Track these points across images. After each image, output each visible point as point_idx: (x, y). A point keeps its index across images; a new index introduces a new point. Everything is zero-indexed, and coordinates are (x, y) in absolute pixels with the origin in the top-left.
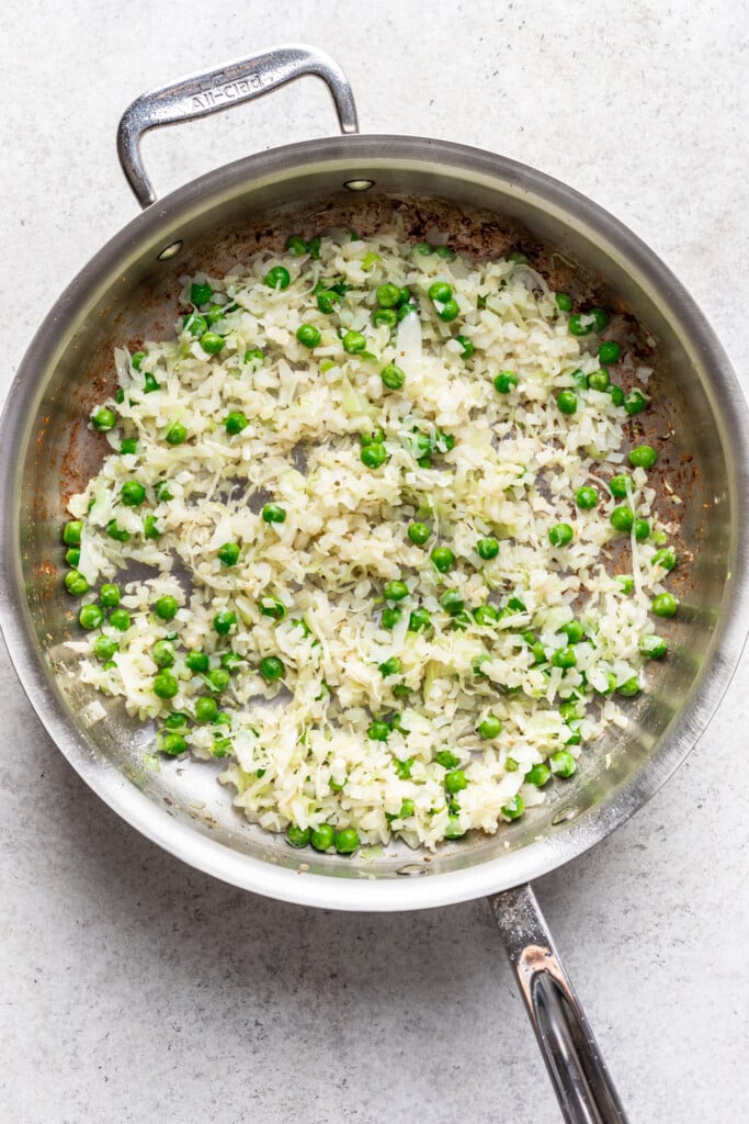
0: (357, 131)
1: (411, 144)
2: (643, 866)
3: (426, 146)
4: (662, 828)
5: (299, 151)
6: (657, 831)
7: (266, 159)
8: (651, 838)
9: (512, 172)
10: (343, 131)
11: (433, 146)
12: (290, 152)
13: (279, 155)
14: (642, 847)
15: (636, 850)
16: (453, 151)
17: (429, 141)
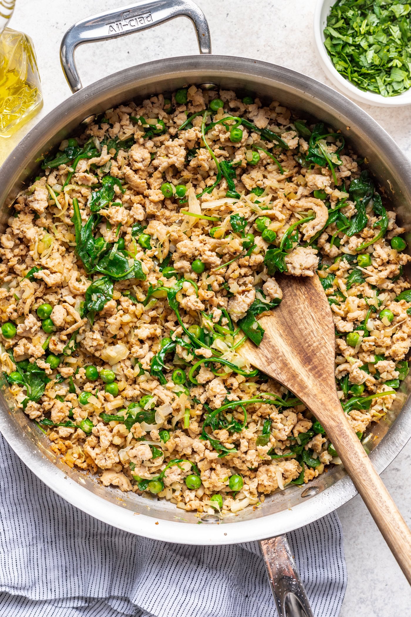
0: (210, 52)
1: (243, 63)
2: (399, 482)
3: (253, 64)
4: (409, 457)
5: (173, 63)
6: (406, 459)
7: (152, 67)
8: (402, 463)
9: (306, 84)
10: (201, 52)
11: (257, 65)
12: (167, 63)
13: (160, 65)
14: (398, 470)
15: (394, 472)
16: (270, 68)
17: (255, 61)
